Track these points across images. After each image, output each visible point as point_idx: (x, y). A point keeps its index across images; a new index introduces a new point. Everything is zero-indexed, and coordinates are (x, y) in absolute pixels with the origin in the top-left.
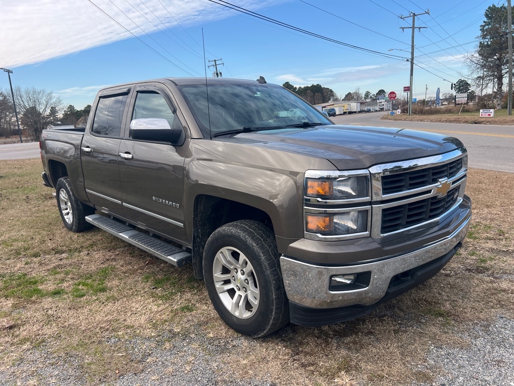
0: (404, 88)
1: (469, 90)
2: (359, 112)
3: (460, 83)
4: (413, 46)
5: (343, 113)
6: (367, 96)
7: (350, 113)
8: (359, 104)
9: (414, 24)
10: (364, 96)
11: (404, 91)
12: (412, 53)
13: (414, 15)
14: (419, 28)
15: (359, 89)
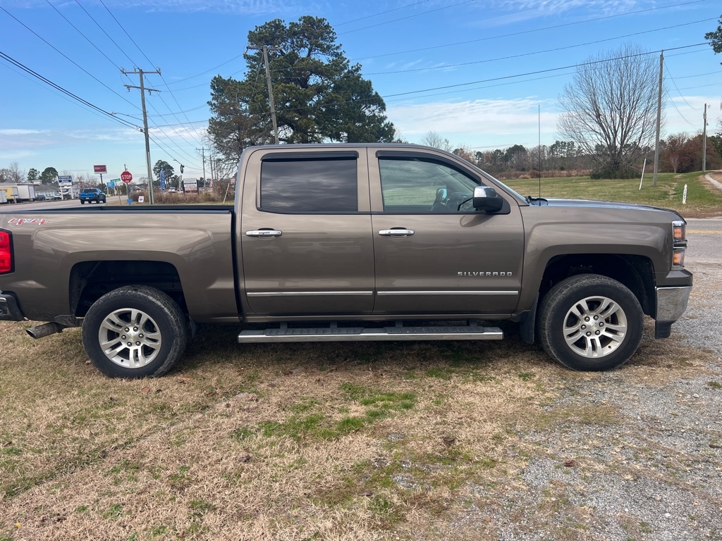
0: (95, 166)
1: (172, 174)
2: (34, 200)
3: (160, 166)
4: (145, 113)
5: (6, 201)
6: (34, 176)
7: (20, 201)
8: (32, 188)
9: (142, 84)
10: (26, 176)
11: (96, 171)
12: (145, 122)
13: (141, 72)
14: (149, 90)
15: (16, 164)
